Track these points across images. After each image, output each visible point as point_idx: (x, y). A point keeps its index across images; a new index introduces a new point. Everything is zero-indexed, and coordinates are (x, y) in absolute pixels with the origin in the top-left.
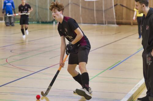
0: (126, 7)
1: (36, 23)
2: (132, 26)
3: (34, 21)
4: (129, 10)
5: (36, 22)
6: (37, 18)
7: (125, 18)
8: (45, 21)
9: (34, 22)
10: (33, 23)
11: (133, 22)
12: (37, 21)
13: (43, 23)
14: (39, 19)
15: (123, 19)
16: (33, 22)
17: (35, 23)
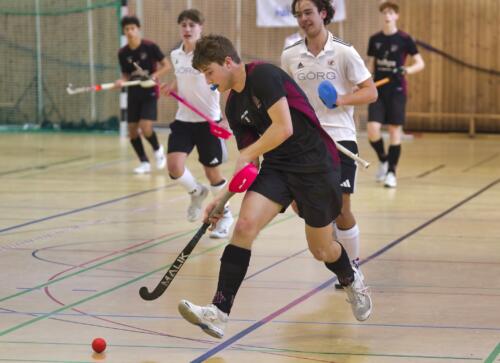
0: (444, 55)
1: (38, 131)
2: (471, 137)
3: (26, 119)
4: (454, 67)
5: (37, 127)
6: (40, 106)
7: (439, 100)
8: (77, 120)
9: (26, 127)
10: (22, 131)
11: (476, 120)
12: (41, 120)
13: (68, 127)
14: (48, 111)
15: (432, 108)
16: (20, 123)
17: (29, 131)
